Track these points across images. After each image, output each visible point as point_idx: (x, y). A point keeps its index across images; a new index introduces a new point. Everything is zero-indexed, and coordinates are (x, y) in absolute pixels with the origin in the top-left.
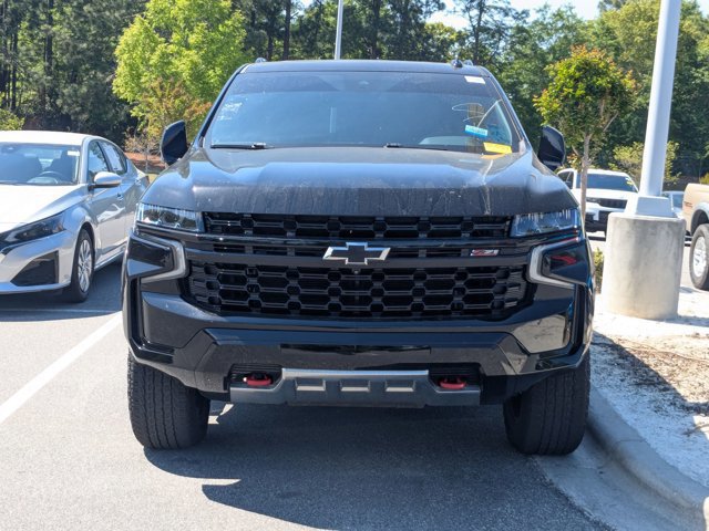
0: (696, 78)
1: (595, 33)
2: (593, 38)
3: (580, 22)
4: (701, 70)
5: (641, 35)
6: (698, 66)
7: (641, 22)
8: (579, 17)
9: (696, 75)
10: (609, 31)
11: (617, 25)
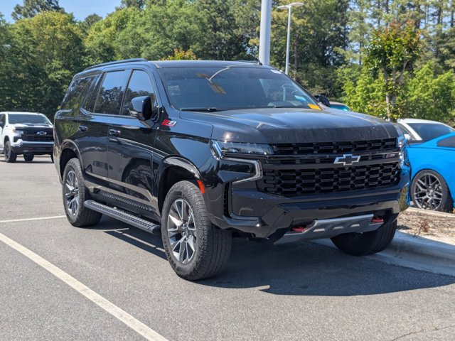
0: (85, 62)
1: (19, 33)
2: (18, 36)
3: (7, 25)
4: (87, 57)
5: (48, 35)
6: (85, 55)
7: (48, 26)
8: (7, 22)
9: (85, 60)
10: (28, 32)
11: (32, 28)
